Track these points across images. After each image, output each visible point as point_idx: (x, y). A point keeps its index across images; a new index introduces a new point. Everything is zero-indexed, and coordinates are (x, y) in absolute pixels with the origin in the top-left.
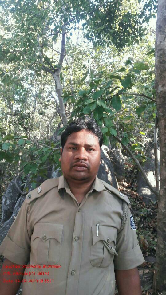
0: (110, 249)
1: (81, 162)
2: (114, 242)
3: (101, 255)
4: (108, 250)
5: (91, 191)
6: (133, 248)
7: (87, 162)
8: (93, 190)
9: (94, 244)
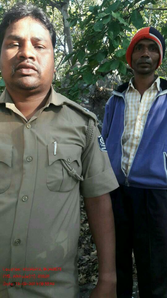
0: (70, 171)
1: (28, 62)
2: (76, 161)
3: (60, 177)
4: (68, 172)
5: (48, 105)
6: (103, 171)
7: (36, 62)
8: (49, 104)
9: (50, 164)
